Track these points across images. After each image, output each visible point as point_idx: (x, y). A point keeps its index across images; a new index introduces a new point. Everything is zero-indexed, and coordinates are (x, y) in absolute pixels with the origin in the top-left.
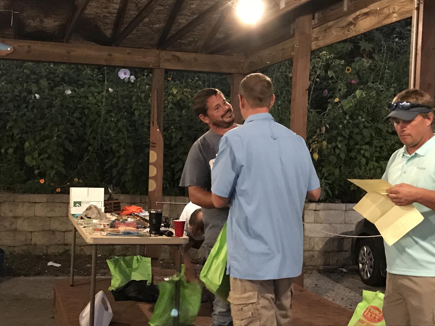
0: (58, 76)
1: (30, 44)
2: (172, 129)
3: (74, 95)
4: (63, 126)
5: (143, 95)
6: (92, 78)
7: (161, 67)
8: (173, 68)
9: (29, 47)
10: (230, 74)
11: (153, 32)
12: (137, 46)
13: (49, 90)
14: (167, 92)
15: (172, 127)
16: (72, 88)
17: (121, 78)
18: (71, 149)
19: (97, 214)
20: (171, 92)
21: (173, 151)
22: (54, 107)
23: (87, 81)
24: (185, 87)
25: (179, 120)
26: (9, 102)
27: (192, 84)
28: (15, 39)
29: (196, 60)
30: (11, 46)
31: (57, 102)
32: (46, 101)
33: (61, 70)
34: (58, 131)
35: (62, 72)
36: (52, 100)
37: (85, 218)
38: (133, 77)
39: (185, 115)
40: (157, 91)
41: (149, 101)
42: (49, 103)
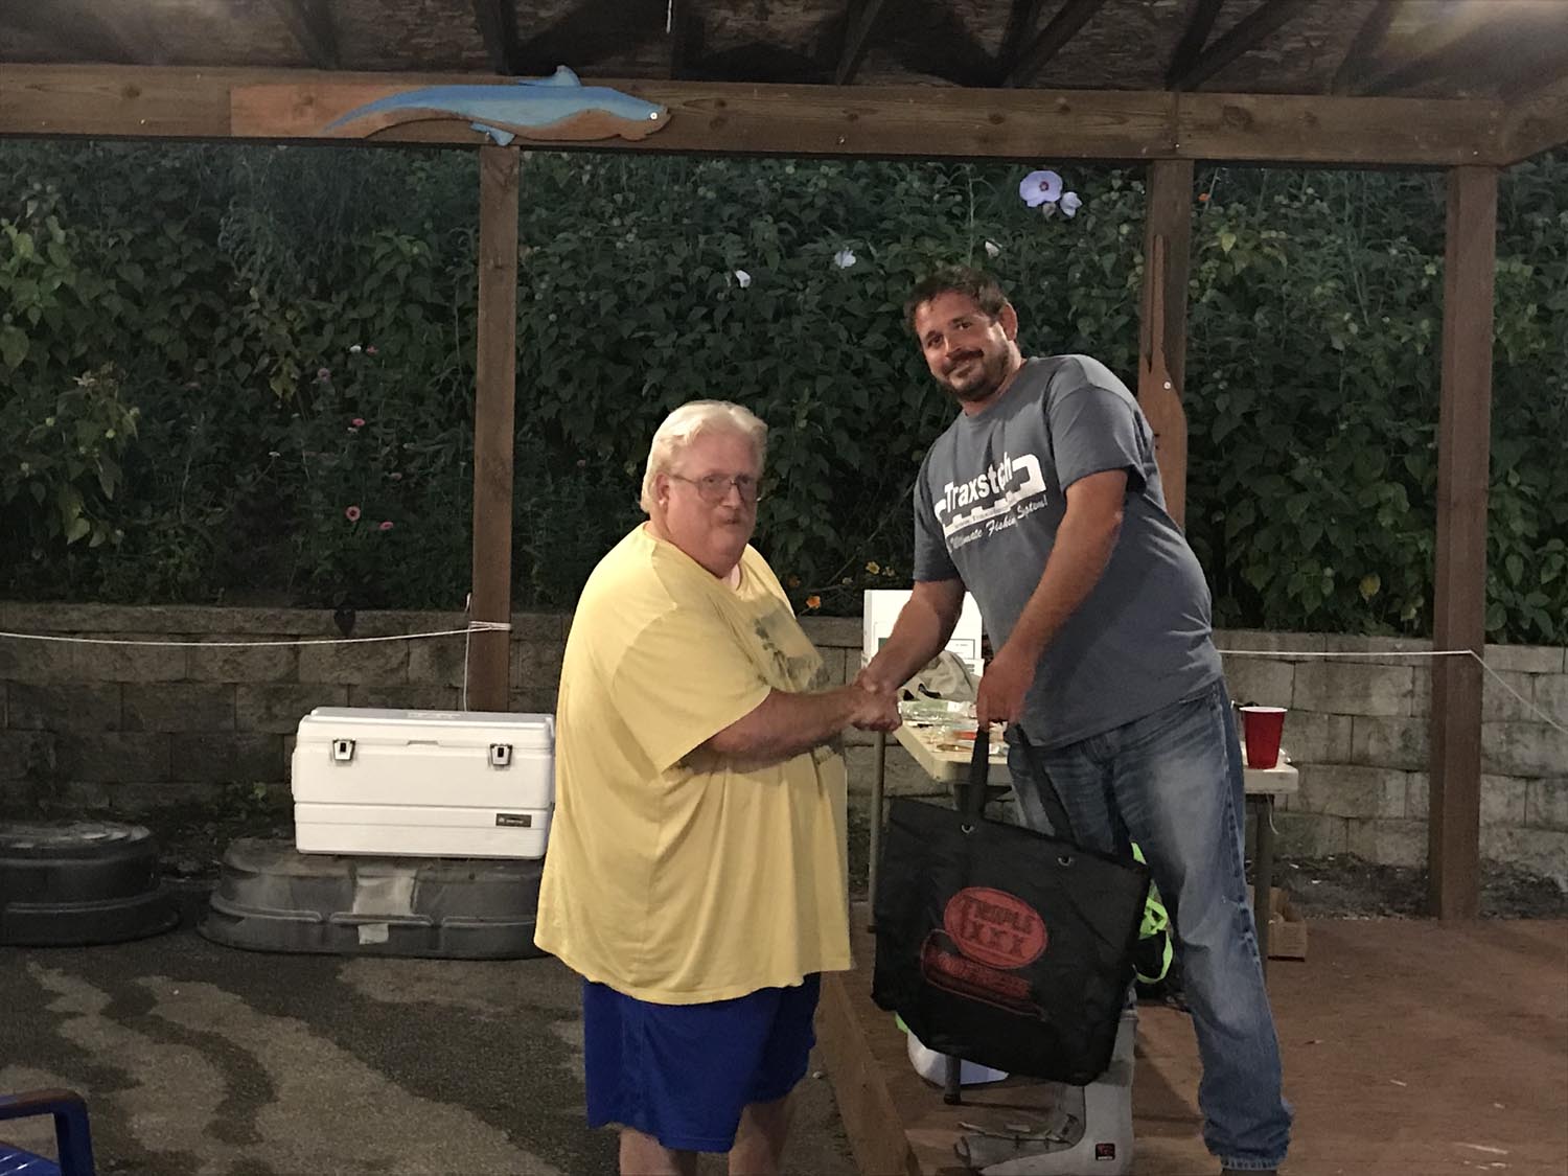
0: (811, 205)
1: (722, 96)
2: (1217, 382)
3: (866, 267)
4: (830, 380)
5: (1108, 261)
6: (926, 206)
7: (1179, 152)
8: (1222, 155)
9: (722, 104)
10: (1443, 168)
11: (1152, 28)
12: (1094, 83)
13: (781, 256)
14: (1199, 245)
15: (1217, 375)
16: (861, 245)
17: (1029, 204)
18: (855, 460)
19: (962, 683)
20: (1215, 244)
21: (1222, 464)
22: (798, 313)
23: (908, 220)
24: (1267, 224)
25: (1241, 348)
26: (649, 301)
27: (1292, 213)
28: (674, 78)
29: (1312, 121)
30: (659, 104)
31: (808, 298)
32: (770, 293)
33: (823, 184)
34: (813, 396)
35: (827, 189)
36: (791, 290)
37: (921, 696)
38: (1071, 198)
39: (1264, 330)
40: (1166, 243)
41: (1132, 280)
42: (782, 299)
